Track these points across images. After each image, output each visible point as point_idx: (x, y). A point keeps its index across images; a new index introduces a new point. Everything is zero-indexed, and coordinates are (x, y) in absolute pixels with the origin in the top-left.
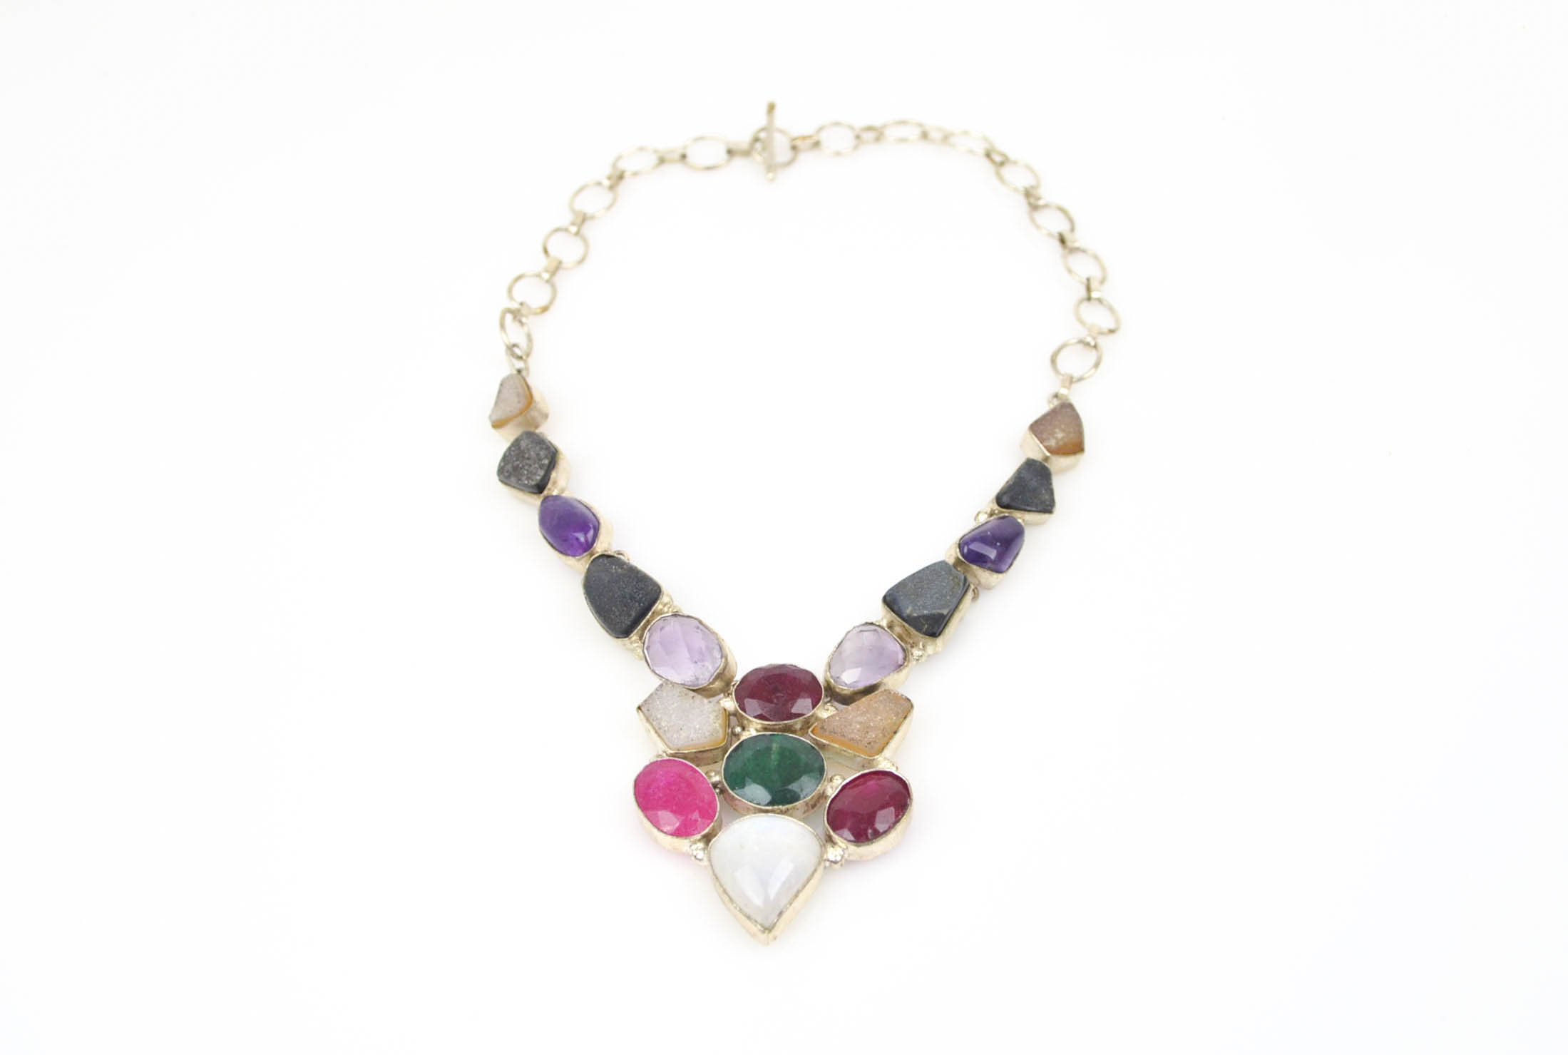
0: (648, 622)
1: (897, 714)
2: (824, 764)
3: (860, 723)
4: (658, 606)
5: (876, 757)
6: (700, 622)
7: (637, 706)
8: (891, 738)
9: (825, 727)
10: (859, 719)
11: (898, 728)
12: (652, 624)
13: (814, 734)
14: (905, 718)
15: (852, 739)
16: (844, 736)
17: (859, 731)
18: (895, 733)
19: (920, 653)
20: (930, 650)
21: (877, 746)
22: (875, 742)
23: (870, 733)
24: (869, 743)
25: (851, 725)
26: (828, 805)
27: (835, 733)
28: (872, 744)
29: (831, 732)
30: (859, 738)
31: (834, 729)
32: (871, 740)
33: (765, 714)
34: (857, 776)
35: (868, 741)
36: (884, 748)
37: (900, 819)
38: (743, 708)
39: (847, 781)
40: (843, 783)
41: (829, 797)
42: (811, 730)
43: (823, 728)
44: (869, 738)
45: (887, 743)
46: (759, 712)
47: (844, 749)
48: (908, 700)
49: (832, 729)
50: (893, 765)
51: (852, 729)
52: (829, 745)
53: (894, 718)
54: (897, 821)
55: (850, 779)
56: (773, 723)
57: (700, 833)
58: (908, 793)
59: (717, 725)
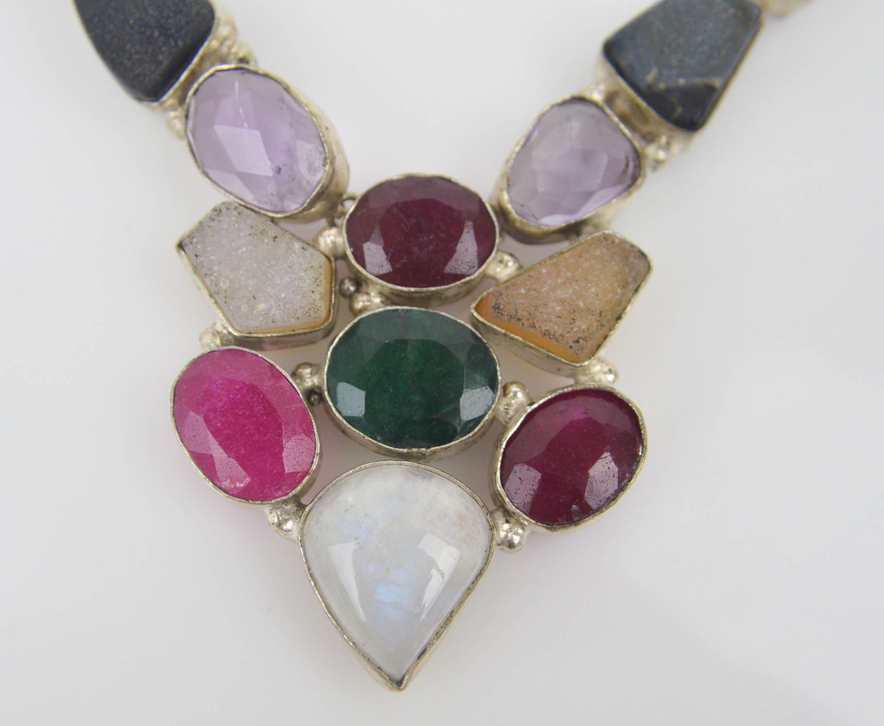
0: (194, 76)
1: (625, 286)
2: (496, 371)
3: (563, 302)
4: (211, 43)
5: (586, 363)
6: (287, 89)
7: (176, 241)
8: (611, 327)
9: (502, 307)
10: (561, 294)
11: (625, 309)
12: (201, 79)
13: (479, 313)
14: (636, 290)
15: (546, 334)
16: (533, 326)
17: (560, 317)
18: (619, 318)
19: (661, 155)
20: (676, 148)
21: (590, 344)
22: (585, 339)
23: (577, 323)
24: (577, 341)
25: (546, 304)
26: (502, 450)
27: (519, 320)
28: (581, 341)
29: (511, 317)
30: (560, 332)
31: (516, 311)
32: (581, 335)
33: (395, 271)
34: (555, 391)
35: (576, 339)
36: (599, 347)
37: (626, 485)
38: (360, 258)
39: (535, 406)
40: (529, 409)
41: (505, 428)
42: (474, 305)
43: (497, 308)
44: (575, 329)
45: (605, 338)
46: (387, 268)
47: (532, 345)
48: (643, 255)
49: (513, 312)
50: (610, 371)
51: (548, 314)
52: (505, 335)
53: (619, 291)
54: (621, 489)
55: (541, 402)
56: (412, 289)
57: (287, 494)
58: (640, 435)
59: (317, 296)
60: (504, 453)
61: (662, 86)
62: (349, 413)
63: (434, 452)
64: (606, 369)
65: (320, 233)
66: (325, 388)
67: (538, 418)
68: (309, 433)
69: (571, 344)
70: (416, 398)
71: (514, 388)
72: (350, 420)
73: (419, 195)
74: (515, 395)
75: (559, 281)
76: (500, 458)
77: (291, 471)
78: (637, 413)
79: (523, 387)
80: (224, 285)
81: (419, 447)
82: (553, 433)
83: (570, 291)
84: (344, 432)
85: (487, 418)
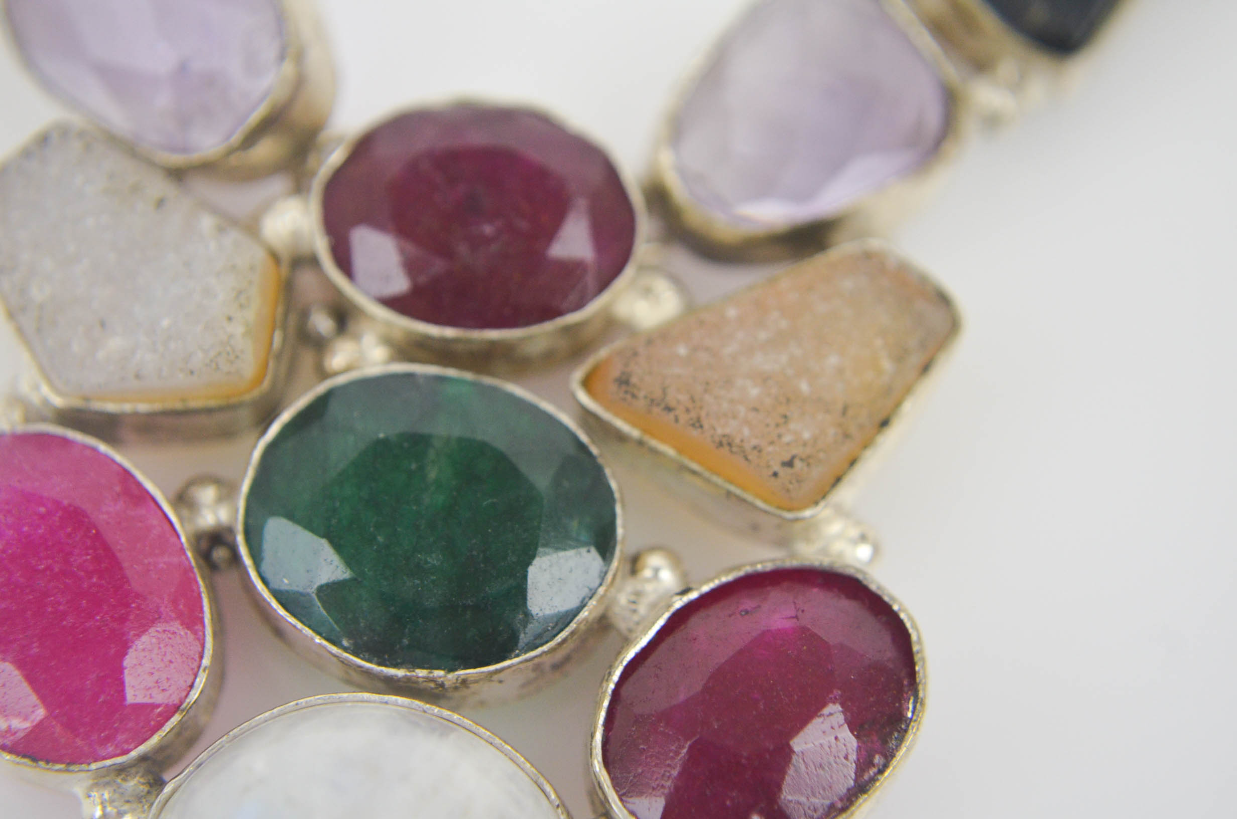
1: (900, 357)
2: (613, 516)
3: (764, 379)
5: (808, 513)
8: (867, 444)
9: (634, 380)
10: (764, 362)
11: (898, 405)
13: (589, 393)
14: (926, 368)
15: (725, 443)
16: (697, 424)
17: (755, 410)
18: (885, 423)
21: (817, 473)
22: (806, 460)
23: (793, 426)
24: (789, 464)
25: (728, 383)
26: (612, 686)
27: (669, 409)
28: (798, 464)
29: (653, 401)
30: (754, 442)
31: (664, 391)
32: (795, 451)
33: (417, 291)
34: (738, 568)
35: (787, 457)
36: (838, 480)
37: (873, 780)
38: (344, 261)
39: (693, 595)
40: (679, 603)
41: (627, 641)
42: (578, 374)
43: (624, 381)
44: (787, 438)
45: (853, 462)
46: (400, 284)
47: (695, 466)
48: (943, 300)
49: (658, 394)
50: (863, 538)
51: (732, 401)
52: (640, 443)
53: (887, 365)
54: (861, 788)
55: (706, 588)
56: (449, 332)
57: (127, 752)
58: (912, 674)
59: (238, 329)
60: (616, 693)
62: (285, 584)
63: (464, 682)
64: (854, 532)
66: (240, 527)
67: (695, 622)
68: (193, 621)
69: (776, 467)
70: (434, 560)
71: (654, 560)
72: (287, 600)
73: (478, 138)
74: (656, 570)
75: (763, 335)
76: (606, 703)
77: (140, 700)
78: (908, 625)
79: (676, 561)
80: (38, 293)
81: (432, 667)
82: (722, 655)
83: (784, 359)
85: (584, 614)
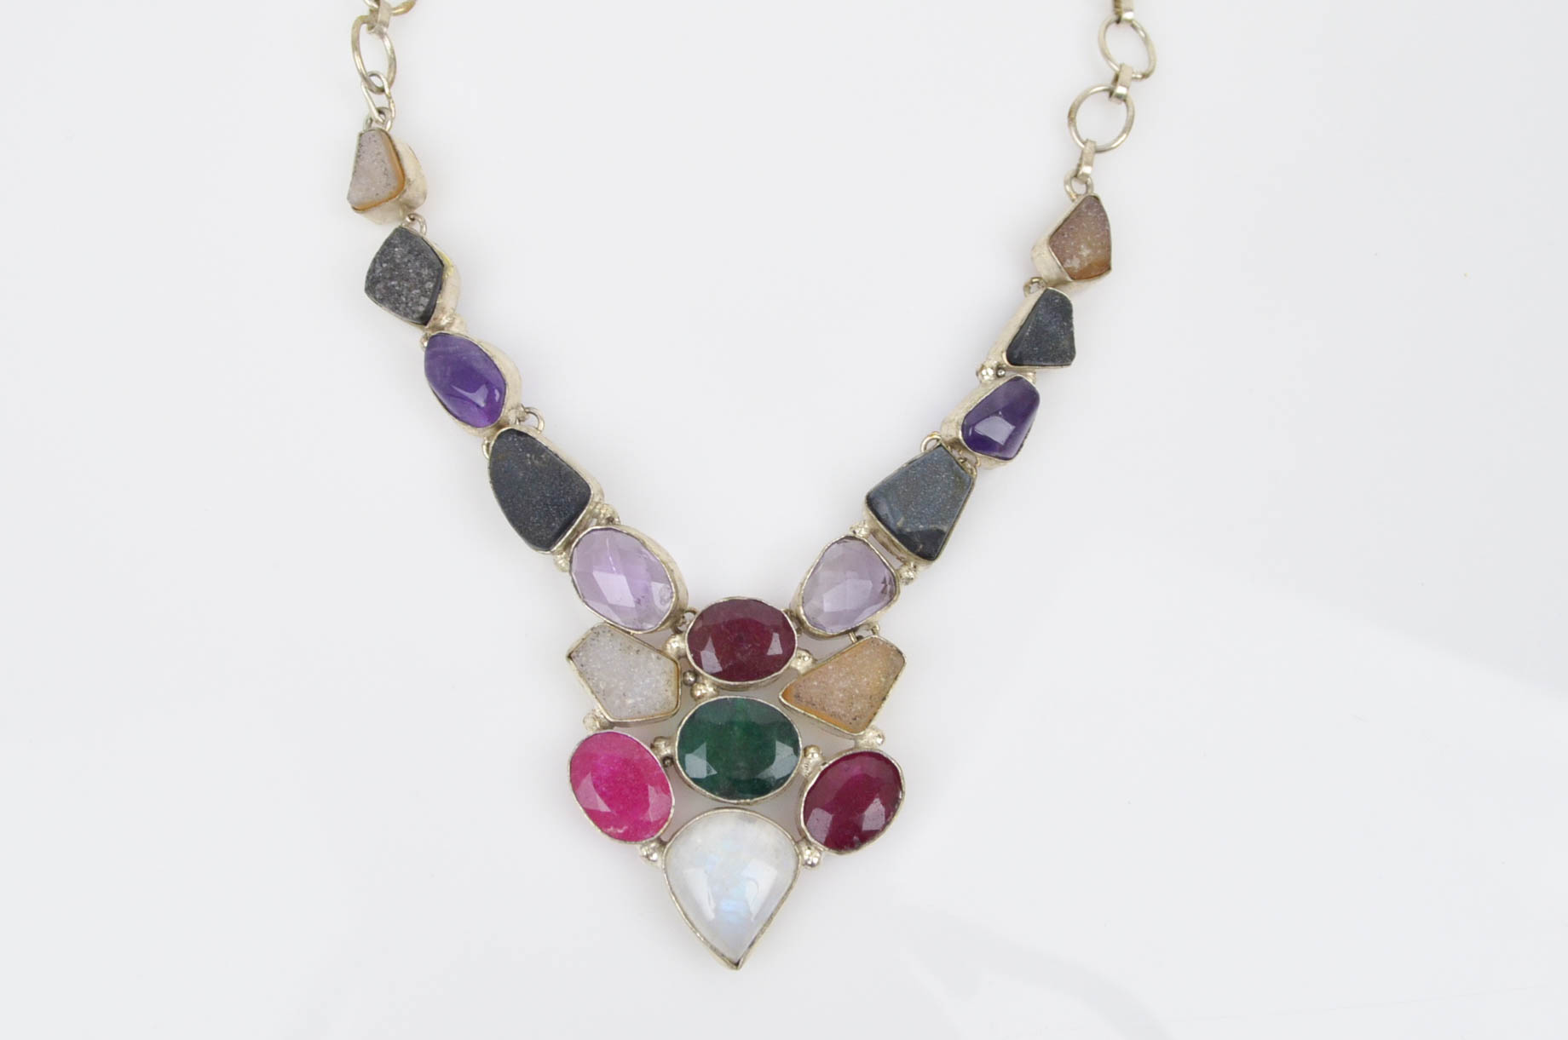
1: (887, 676)
2: (798, 741)
3: (844, 691)
4: (589, 507)
5: (863, 731)
6: (643, 544)
7: (566, 653)
8: (879, 707)
9: (801, 695)
10: (842, 684)
11: (888, 692)
12: (581, 536)
13: (785, 699)
14: (896, 678)
15: (833, 714)
16: (824, 709)
17: (842, 702)
18: (884, 699)
19: (911, 574)
20: (921, 568)
21: (864, 720)
22: (860, 717)
23: (854, 706)
24: (855, 719)
25: (832, 693)
26: (804, 799)
27: (814, 705)
28: (858, 718)
29: (808, 702)
30: (843, 712)
31: (811, 698)
32: (856, 714)
33: (724, 671)
34: (841, 753)
35: (853, 717)
36: (870, 721)
37: (891, 820)
38: (698, 662)
39: (827, 765)
40: (823, 768)
41: (806, 782)
42: (781, 693)
43: (798, 696)
44: (853, 710)
45: (875, 714)
46: (719, 669)
47: (823, 721)
48: (900, 653)
49: (809, 700)
50: (879, 736)
51: (834, 700)
52: (804, 714)
53: (883, 679)
54: (887, 823)
55: (831, 762)
56: (737, 683)
57: (652, 836)
58: (900, 784)
59: (670, 694)
60: (806, 801)
61: (908, 530)
62: (695, 776)
63: (756, 801)
64: (877, 734)
65: (667, 641)
66: (677, 757)
67: (829, 775)
68: (667, 791)
69: (851, 721)
70: (742, 764)
71: (812, 750)
72: (695, 780)
73: (739, 615)
74: (813, 754)
75: (841, 675)
76: (803, 805)
77: (655, 819)
78: (898, 769)
79: (818, 750)
80: (602, 686)
81: (745, 799)
82: (839, 785)
83: (849, 682)
84: (690, 786)
85: (793, 775)
